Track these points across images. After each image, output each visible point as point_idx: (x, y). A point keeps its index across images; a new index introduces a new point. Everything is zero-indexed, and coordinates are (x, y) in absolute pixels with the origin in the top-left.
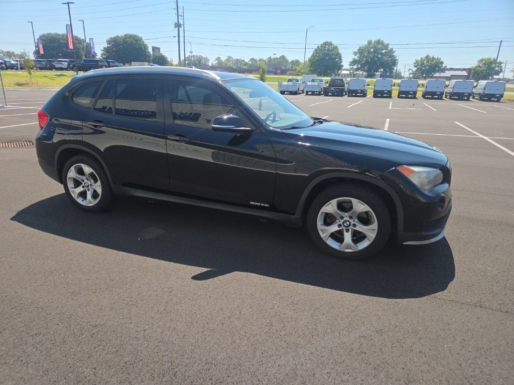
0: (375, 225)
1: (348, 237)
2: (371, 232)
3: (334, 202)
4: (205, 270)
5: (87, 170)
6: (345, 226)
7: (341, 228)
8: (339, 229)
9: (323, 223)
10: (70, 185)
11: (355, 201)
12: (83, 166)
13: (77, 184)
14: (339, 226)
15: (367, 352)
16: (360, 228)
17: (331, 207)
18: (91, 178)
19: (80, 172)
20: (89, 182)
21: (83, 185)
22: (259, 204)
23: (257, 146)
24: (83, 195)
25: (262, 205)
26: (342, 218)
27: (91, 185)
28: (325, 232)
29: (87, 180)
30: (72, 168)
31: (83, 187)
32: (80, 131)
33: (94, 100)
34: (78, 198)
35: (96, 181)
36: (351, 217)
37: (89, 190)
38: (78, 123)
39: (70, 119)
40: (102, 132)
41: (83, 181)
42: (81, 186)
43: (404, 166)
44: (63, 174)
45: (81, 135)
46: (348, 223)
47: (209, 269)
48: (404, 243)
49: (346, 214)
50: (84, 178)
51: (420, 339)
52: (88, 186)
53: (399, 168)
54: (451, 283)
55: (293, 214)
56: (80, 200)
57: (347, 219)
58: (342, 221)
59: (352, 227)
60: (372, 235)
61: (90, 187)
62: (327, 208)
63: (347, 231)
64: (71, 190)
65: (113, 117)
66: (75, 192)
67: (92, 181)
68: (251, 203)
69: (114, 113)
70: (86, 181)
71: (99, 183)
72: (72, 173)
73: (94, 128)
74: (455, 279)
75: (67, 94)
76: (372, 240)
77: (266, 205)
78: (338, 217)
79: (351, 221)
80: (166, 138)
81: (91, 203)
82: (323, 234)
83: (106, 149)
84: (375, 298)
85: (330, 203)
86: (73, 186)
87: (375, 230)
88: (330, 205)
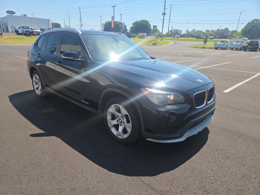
0: (131, 124)
3: (113, 106)
4: (43, 132)
5: (37, 77)
6: (120, 122)
7: (118, 123)
8: (117, 123)
9: (111, 119)
10: (34, 84)
11: (121, 107)
13: (37, 84)
14: (117, 121)
18: (39, 81)
25: (86, 103)
28: (111, 123)
30: (34, 76)
34: (36, 90)
36: (122, 117)
37: (39, 87)
43: (147, 88)
48: (147, 139)
53: (142, 89)
57: (120, 117)
58: (118, 119)
59: (122, 123)
60: (130, 131)
62: (110, 109)
63: (121, 125)
66: (35, 87)
71: (40, 83)
72: (34, 79)
77: (88, 103)
78: (116, 116)
79: (122, 120)
81: (39, 93)
82: (110, 125)
85: (111, 107)
86: (35, 84)
87: (130, 127)
88: (112, 108)
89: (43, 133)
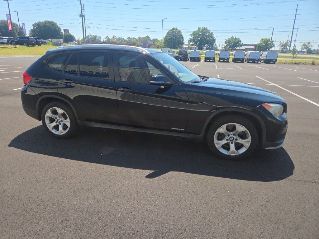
0: (249, 139)
1: (232, 147)
2: (247, 143)
3: (225, 126)
4: (151, 172)
5: (60, 111)
6: (230, 140)
8: (227, 142)
9: (217, 139)
10: (47, 121)
11: (237, 125)
12: (57, 109)
13: (52, 120)
14: (227, 140)
15: (267, 214)
16: (240, 141)
17: (222, 129)
18: (62, 117)
19: (55, 112)
20: (60, 119)
21: (56, 121)
22: (178, 129)
23: (177, 94)
24: (57, 128)
25: (179, 129)
26: (229, 135)
27: (62, 121)
28: (219, 144)
29: (60, 118)
30: (49, 110)
31: (56, 122)
32: (56, 87)
33: (64, 66)
34: (52, 130)
35: (66, 118)
36: (234, 135)
37: (60, 124)
38: (54, 81)
39: (49, 78)
40: (72, 87)
41: (56, 118)
42: (55, 122)
43: (266, 103)
44: (42, 115)
45: (56, 89)
46: (233, 138)
47: (154, 171)
48: (265, 149)
49: (231, 133)
50: (57, 116)
51: (292, 204)
52: (60, 122)
53: (263, 105)
54: (294, 170)
55: (199, 135)
56: (54, 131)
57: (232, 136)
58: (229, 137)
59: (235, 141)
60: (248, 145)
61: (61, 122)
62: (220, 130)
63: (232, 143)
64: (47, 125)
65: (79, 77)
66: (50, 126)
67: (63, 118)
68: (172, 128)
69: (79, 74)
70: (58, 118)
71: (68, 119)
72: (49, 114)
73: (65, 84)
74: (295, 168)
75: (44, 62)
76: (247, 148)
77: (182, 130)
78: (226, 135)
79: (235, 137)
80: (117, 90)
81: (62, 133)
82: (217, 145)
83: (75, 98)
84: (258, 182)
86: (49, 122)
87: (249, 142)
88: (222, 128)
89: (153, 173)
